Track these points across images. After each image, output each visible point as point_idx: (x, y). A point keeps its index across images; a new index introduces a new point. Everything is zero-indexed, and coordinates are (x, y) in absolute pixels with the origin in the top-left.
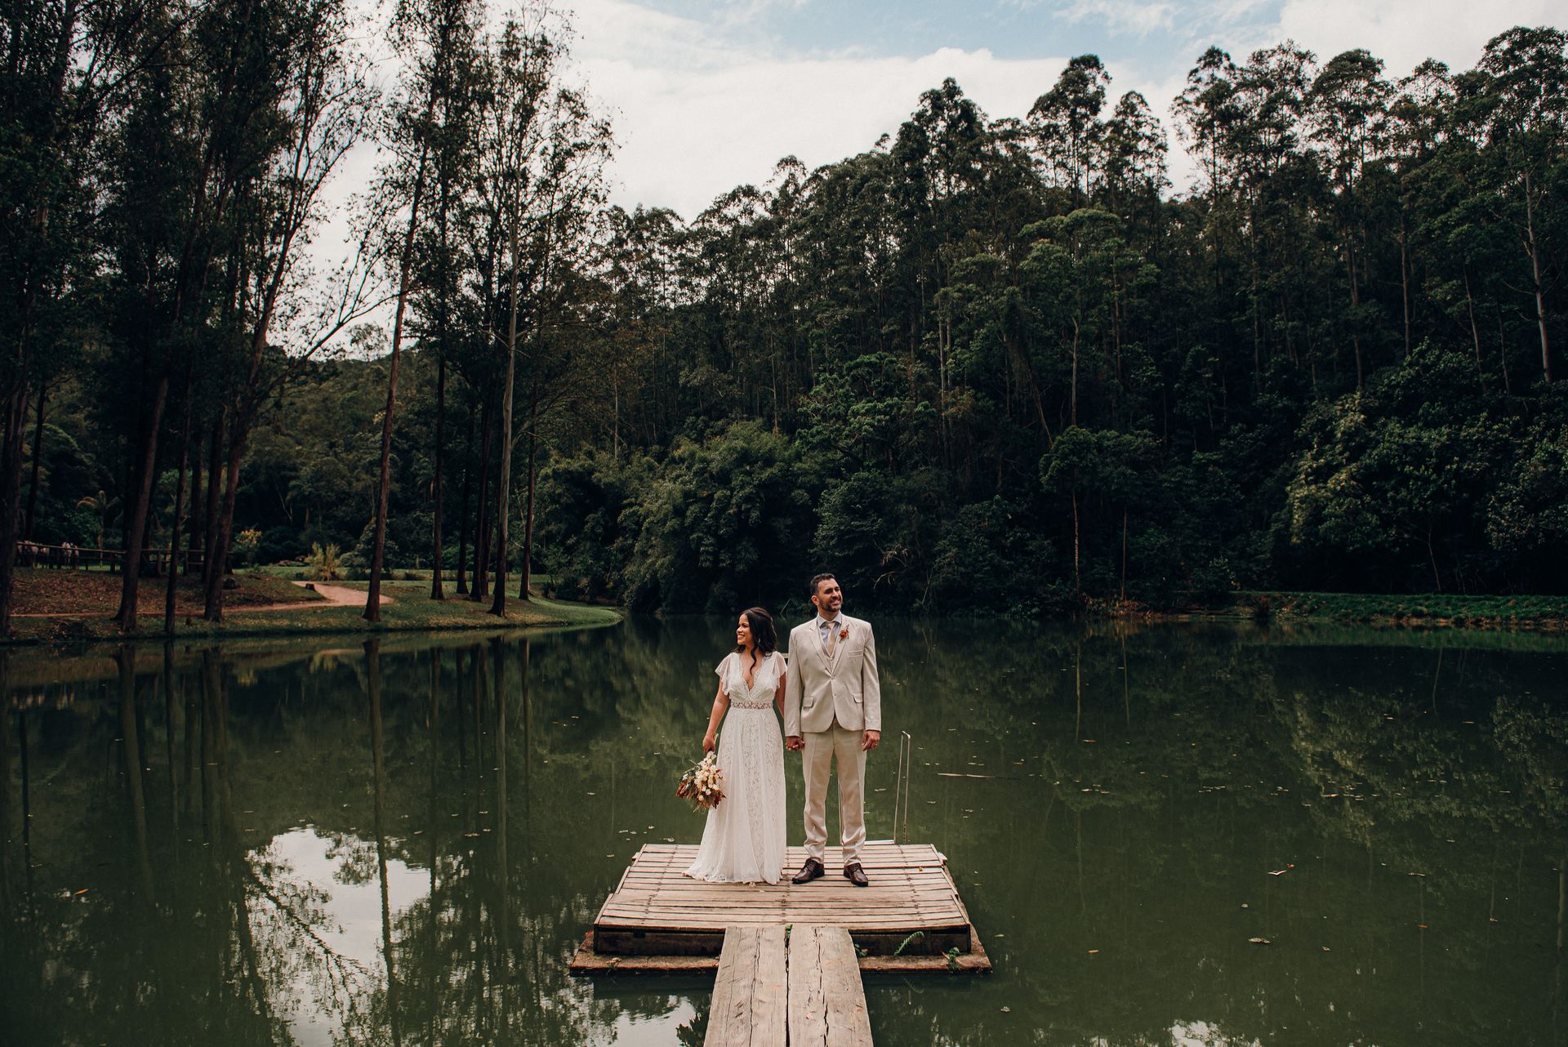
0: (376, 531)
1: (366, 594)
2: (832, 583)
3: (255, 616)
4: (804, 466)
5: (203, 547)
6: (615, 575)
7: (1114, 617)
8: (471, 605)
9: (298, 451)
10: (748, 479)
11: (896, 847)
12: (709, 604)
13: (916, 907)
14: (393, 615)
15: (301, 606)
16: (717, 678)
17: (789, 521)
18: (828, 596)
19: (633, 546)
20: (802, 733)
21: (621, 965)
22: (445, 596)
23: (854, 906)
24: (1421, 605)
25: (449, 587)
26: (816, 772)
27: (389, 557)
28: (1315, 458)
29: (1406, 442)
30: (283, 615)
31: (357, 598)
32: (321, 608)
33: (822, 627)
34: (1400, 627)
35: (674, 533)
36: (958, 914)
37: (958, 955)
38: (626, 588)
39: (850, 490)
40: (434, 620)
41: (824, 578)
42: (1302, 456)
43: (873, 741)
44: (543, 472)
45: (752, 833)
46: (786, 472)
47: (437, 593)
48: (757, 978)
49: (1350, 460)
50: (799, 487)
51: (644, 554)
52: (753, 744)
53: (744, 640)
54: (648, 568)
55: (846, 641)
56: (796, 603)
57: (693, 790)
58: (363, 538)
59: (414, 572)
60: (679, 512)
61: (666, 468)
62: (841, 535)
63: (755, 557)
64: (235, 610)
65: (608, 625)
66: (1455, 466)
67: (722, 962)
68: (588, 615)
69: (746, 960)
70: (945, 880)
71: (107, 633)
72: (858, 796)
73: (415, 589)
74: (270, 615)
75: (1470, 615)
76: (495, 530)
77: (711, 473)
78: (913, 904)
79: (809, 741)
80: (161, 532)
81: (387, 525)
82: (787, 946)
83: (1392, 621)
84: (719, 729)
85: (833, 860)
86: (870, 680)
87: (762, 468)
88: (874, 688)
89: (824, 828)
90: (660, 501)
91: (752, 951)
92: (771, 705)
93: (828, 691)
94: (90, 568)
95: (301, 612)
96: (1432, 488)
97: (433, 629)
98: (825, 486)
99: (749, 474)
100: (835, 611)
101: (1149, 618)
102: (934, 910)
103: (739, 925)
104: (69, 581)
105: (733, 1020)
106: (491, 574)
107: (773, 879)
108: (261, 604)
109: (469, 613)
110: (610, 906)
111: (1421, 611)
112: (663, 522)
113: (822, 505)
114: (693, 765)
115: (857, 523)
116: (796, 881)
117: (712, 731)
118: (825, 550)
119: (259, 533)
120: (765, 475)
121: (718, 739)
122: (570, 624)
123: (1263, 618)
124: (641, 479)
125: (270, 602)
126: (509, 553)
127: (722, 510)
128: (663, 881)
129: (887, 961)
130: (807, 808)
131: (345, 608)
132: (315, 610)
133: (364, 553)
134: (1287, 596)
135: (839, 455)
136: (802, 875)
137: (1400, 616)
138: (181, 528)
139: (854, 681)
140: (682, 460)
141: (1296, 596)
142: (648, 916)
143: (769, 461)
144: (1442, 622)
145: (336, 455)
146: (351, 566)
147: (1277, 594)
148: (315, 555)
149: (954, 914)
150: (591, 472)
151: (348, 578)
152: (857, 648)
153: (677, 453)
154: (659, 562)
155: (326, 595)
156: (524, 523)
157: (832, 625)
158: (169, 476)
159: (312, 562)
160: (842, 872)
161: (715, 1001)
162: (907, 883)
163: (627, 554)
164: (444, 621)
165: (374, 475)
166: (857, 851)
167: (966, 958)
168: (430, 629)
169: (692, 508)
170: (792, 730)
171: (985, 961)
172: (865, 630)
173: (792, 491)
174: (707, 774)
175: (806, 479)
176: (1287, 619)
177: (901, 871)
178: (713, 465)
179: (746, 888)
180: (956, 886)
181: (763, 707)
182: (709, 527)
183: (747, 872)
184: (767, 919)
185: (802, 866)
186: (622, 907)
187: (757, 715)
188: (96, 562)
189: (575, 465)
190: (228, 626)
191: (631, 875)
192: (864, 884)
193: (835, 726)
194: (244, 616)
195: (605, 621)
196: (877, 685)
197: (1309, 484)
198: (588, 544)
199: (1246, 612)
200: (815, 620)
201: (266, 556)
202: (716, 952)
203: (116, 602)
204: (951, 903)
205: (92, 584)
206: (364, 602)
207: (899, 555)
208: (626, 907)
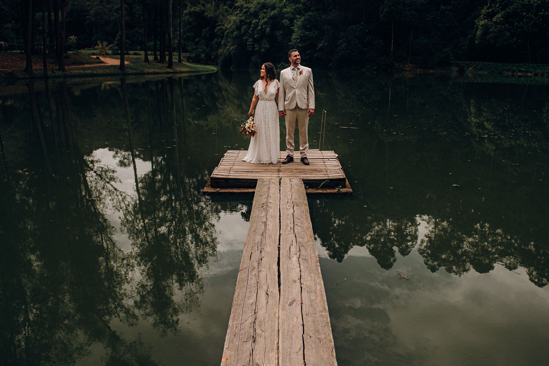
0: (121, 36)
1: (119, 61)
2: (297, 53)
3: (78, 69)
4: (287, 10)
5: (55, 43)
6: (214, 53)
7: (405, 71)
8: (160, 65)
9: (88, 4)
10: (265, 15)
11: (320, 151)
12: (251, 64)
13: (327, 172)
14: (130, 69)
15: (95, 65)
16: (254, 89)
17: (281, 32)
18: (295, 58)
19: (221, 42)
20: (285, 110)
21: (220, 191)
22: (150, 61)
23: (304, 171)
24: (522, 68)
25: (151, 58)
26: (290, 124)
27: (127, 46)
28: (488, 9)
29: (524, 3)
30: (88, 69)
31: (116, 62)
32: (102, 66)
33: (292, 70)
34: (513, 76)
35: (237, 37)
36: (341, 174)
37: (341, 188)
38: (219, 58)
39: (305, 20)
40: (146, 70)
41: (294, 51)
42: (483, 8)
43: (312, 113)
44: (185, 12)
45: (267, 146)
46: (280, 12)
47: (146, 60)
48: (269, 195)
49: (502, 10)
50: (286, 19)
51: (226, 45)
52: (267, 114)
53: (263, 74)
54: (227, 51)
55: (301, 75)
56: (284, 64)
57: (245, 130)
58: (116, 39)
59: (137, 52)
60: (238, 28)
61: (233, 11)
62: (301, 37)
63: (268, 46)
64: (70, 67)
65: (213, 72)
66: (542, 13)
67: (256, 190)
68: (205, 68)
69: (265, 189)
70: (337, 163)
71: (22, 76)
72: (306, 133)
73: (138, 58)
74: (83, 69)
75: (540, 72)
76: (167, 36)
77: (251, 13)
78: (325, 171)
79: (288, 113)
80: (38, 37)
81: (125, 34)
82: (280, 184)
83: (510, 73)
84: (255, 108)
85: (297, 156)
86: (311, 90)
87: (271, 11)
88: (312, 93)
89: (293, 144)
90: (231, 24)
91: (267, 186)
92: (274, 99)
93: (294, 94)
94: (13, 52)
95: (96, 67)
96: (533, 22)
97: (146, 74)
98: (296, 18)
99: (266, 13)
100: (298, 64)
101: (418, 71)
102: (333, 173)
103: (262, 178)
104: (5, 56)
105: (261, 209)
106: (167, 53)
107: (275, 161)
108: (80, 65)
109: (159, 68)
110: (216, 171)
111: (522, 70)
112: (232, 32)
113: (294, 26)
114: (245, 121)
115: (308, 33)
116: (283, 163)
117: (252, 109)
118: (295, 43)
119: (76, 37)
120: (272, 13)
121: (255, 112)
122: (198, 72)
123: (461, 71)
124: (223, 15)
125: (83, 64)
126: (174, 44)
127: (255, 28)
128: (235, 163)
129: (316, 190)
130: (287, 137)
131: (112, 66)
132: (100, 67)
133: (117, 45)
134: (471, 63)
135: (301, 6)
136: (286, 161)
137: (514, 72)
138: (46, 35)
139: (304, 90)
140: (238, 7)
141: (475, 63)
142: (230, 174)
143: (273, 8)
144: (529, 74)
145: (103, 6)
146: (113, 50)
147: (468, 62)
148: (99, 45)
149: (341, 175)
150: (204, 12)
151: (112, 54)
152: (306, 78)
153: (236, 5)
154: (231, 48)
155: (104, 61)
156: (178, 32)
157: (296, 69)
158: (39, 15)
159: (98, 48)
160: (300, 160)
161: (254, 203)
162: (324, 164)
163: (219, 45)
164: (150, 71)
165: (119, 14)
166: (306, 152)
167: (344, 189)
168: (145, 74)
169: (244, 27)
170: (281, 109)
171: (351, 190)
172: (309, 71)
173: (283, 20)
174: (249, 124)
175: (288, 15)
176: (471, 72)
177: (322, 160)
178: (251, 9)
179: (265, 165)
180: (341, 165)
181: (271, 100)
182: (250, 34)
183: (265, 159)
184: (272, 175)
185: (286, 158)
186: (220, 171)
187: (268, 104)
188: (15, 50)
189: (198, 9)
190: (68, 73)
191: (223, 161)
192: (308, 164)
193: (297, 107)
194: (74, 69)
195: (211, 71)
196: (313, 92)
197: (484, 19)
198: (203, 41)
199: (455, 69)
200: (290, 68)
201: (80, 46)
202: (254, 187)
203: (24, 65)
204: (339, 171)
205: (14, 57)
206: (119, 64)
207: (324, 46)
208: (222, 172)
